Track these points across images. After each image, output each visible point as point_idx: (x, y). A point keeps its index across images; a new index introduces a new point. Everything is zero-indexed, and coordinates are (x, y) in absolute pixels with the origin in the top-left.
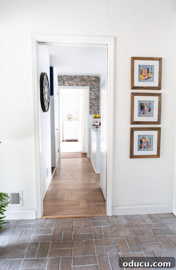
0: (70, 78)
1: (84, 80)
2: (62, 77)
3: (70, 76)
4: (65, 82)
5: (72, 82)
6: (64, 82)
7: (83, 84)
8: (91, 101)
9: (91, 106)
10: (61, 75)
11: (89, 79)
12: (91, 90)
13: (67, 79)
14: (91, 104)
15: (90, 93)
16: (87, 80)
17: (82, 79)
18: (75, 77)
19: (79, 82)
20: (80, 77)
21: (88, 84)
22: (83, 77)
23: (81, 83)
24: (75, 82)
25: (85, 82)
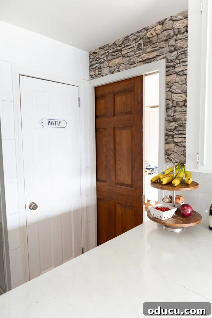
0: (114, 50)
1: (149, 42)
2: (96, 53)
3: (113, 42)
4: (102, 65)
5: (117, 61)
6: (100, 68)
7: (145, 56)
8: (171, 112)
10: (95, 48)
11: (164, 31)
12: (172, 70)
13: (107, 54)
14: (171, 124)
15: (169, 84)
16: (160, 39)
17: (143, 41)
18: (126, 39)
19: (136, 53)
20: (138, 36)
21: (161, 50)
22: (147, 32)
23: (141, 57)
24: (124, 57)
25: (154, 46)
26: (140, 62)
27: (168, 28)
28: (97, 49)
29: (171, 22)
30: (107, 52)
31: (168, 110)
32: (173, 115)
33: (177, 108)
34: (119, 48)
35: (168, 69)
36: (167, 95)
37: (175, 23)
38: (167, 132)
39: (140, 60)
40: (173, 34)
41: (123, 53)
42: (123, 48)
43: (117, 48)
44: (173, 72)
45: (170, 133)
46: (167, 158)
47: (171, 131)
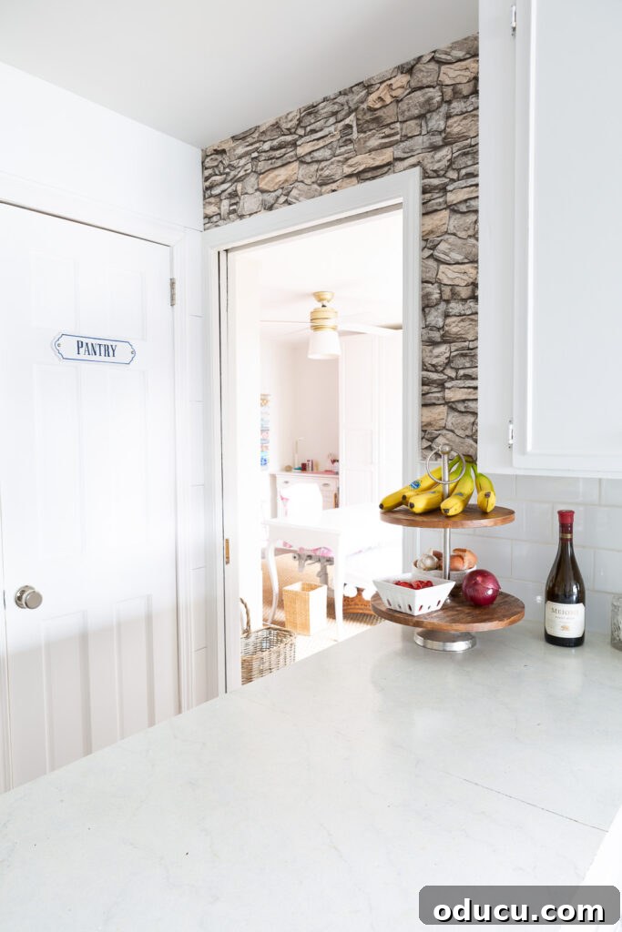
0: (275, 143)
1: (374, 120)
2: (223, 152)
3: (272, 121)
4: (239, 186)
5: (283, 174)
6: (234, 195)
7: (364, 161)
8: (435, 318)
9: (435, 368)
10: (220, 137)
11: (414, 90)
12: (438, 200)
13: (255, 155)
14: (438, 350)
15: (431, 237)
16: (403, 112)
17: (358, 119)
18: (309, 114)
19: (338, 152)
20: (342, 105)
21: (407, 143)
22: (369, 94)
23: (350, 162)
24: (303, 162)
25: (387, 131)
26: (350, 176)
27: (426, 81)
28: (226, 142)
29: (433, 66)
30: (256, 150)
31: (427, 310)
32: (441, 324)
33: (453, 304)
34: (289, 138)
35: (428, 196)
36: (424, 269)
37: (444, 68)
38: (425, 373)
39: (348, 170)
40: (438, 99)
41: (301, 151)
42: (301, 137)
43: (283, 138)
44: (440, 204)
45: (434, 376)
46: (426, 448)
47: (436, 371)
